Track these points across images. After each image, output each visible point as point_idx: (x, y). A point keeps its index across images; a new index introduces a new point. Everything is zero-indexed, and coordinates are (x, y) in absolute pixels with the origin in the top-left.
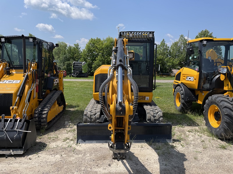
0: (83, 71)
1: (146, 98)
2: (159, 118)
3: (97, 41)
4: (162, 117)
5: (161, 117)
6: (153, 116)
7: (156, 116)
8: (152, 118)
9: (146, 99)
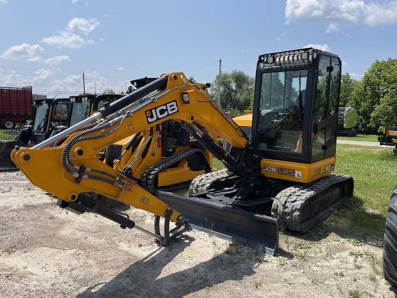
0: (345, 125)
1: (297, 173)
2: (293, 211)
3: (387, 66)
4: (298, 210)
5: (296, 209)
6: (283, 205)
7: (287, 207)
8: (281, 208)
9: (296, 176)
